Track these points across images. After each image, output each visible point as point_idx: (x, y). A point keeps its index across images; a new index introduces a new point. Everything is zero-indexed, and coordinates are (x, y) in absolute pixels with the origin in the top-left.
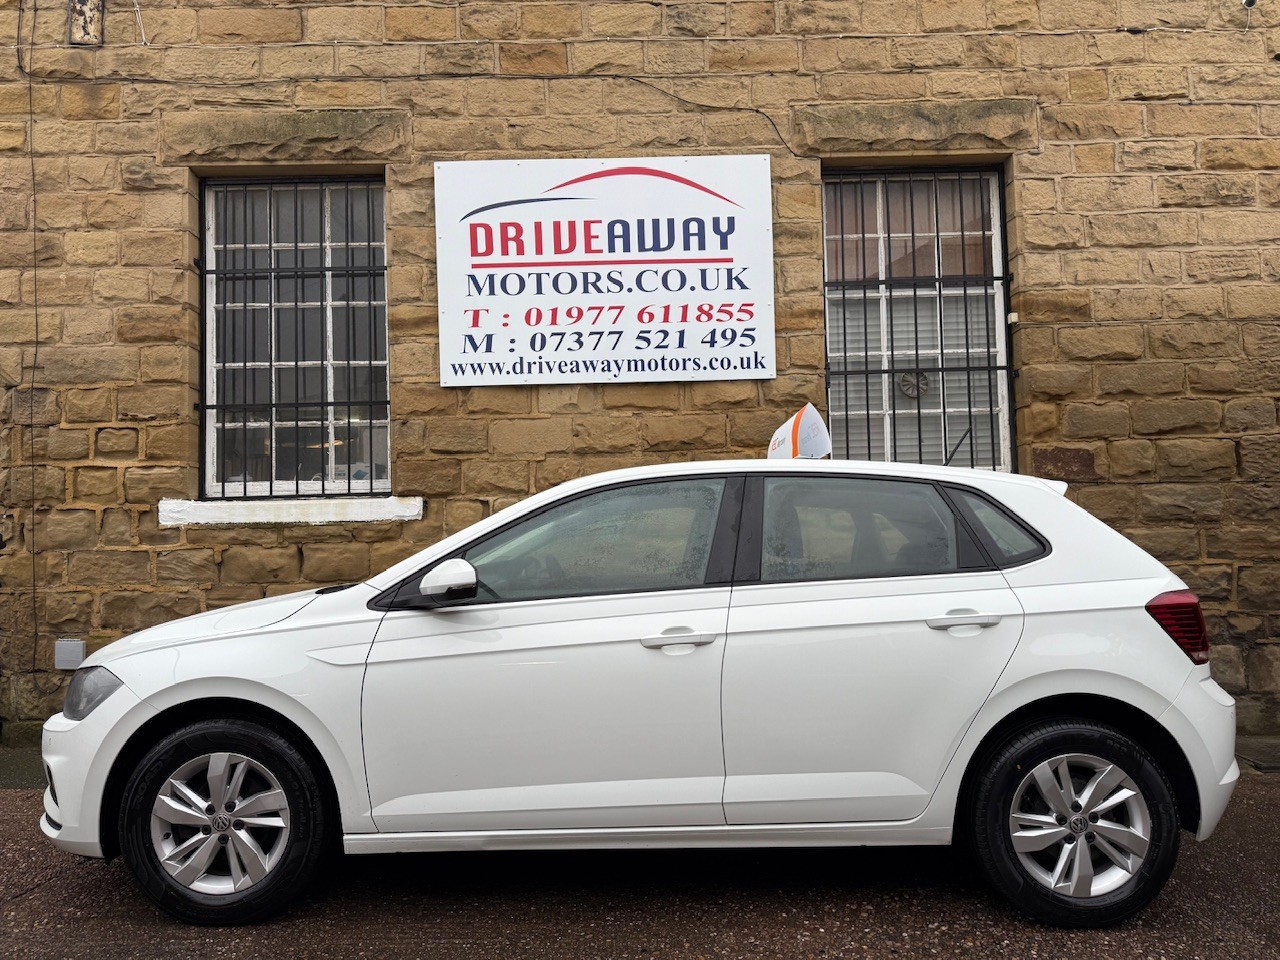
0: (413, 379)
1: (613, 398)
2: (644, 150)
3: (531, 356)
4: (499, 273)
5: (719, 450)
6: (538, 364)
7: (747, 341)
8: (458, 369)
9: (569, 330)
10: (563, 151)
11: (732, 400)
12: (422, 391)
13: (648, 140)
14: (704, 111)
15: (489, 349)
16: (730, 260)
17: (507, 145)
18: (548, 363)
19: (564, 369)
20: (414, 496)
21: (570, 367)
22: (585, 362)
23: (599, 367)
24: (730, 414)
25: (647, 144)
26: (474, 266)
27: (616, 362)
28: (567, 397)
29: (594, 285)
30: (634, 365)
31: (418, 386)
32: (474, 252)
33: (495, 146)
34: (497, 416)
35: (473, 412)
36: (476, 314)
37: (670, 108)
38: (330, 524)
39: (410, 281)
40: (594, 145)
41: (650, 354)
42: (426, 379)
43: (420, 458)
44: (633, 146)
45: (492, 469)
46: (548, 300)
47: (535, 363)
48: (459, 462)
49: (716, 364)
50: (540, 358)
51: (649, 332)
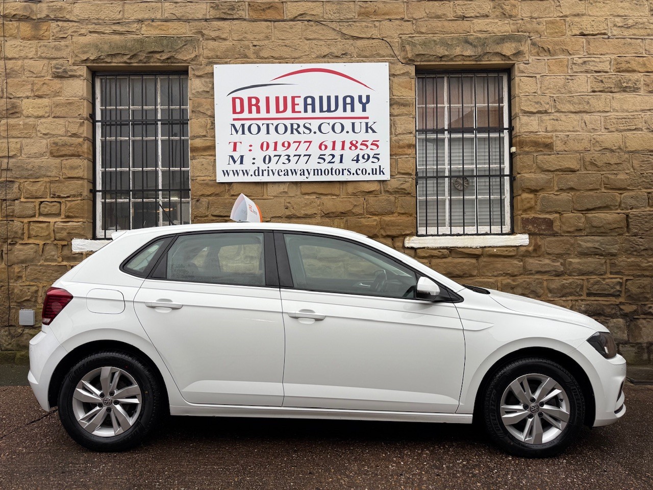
0: (202, 178)
1: (306, 189)
2: (323, 60)
3: (263, 167)
4: (247, 123)
5: (360, 217)
6: (267, 171)
7: (375, 160)
8: (226, 173)
9: (283, 154)
10: (281, 60)
11: (367, 191)
12: (207, 184)
13: (325, 54)
14: (355, 39)
15: (241, 163)
16: (367, 118)
17: (252, 56)
18: (272, 170)
19: (280, 173)
21: (283, 172)
22: (291, 170)
23: (299, 173)
24: (366, 198)
25: (324, 56)
26: (234, 119)
27: (307, 170)
28: (282, 188)
29: (297, 130)
30: (317, 172)
31: (205, 182)
32: (234, 112)
33: (246, 56)
35: (233, 196)
36: (235, 144)
37: (337, 37)
39: (201, 127)
40: (297, 56)
41: (325, 166)
42: (209, 178)
43: (206, 218)
44: (317, 57)
46: (273, 137)
47: (265, 170)
48: (226, 221)
49: (359, 172)
50: (268, 167)
51: (325, 155)
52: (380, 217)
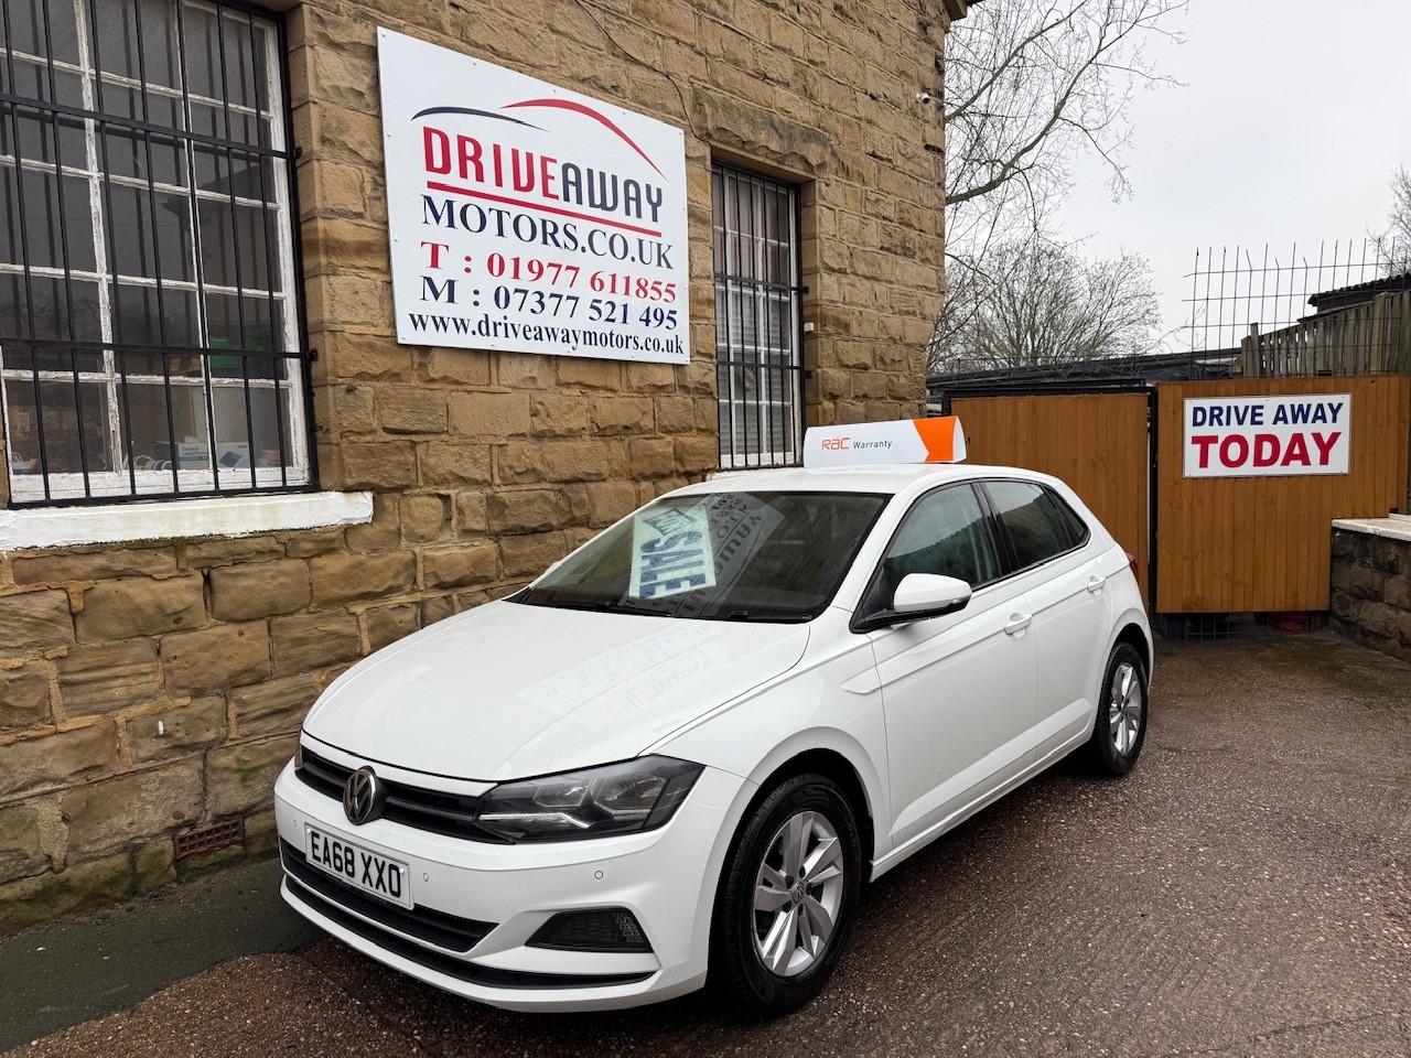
0: (358, 329)
1: (567, 373)
2: (578, 85)
3: (496, 315)
4: (460, 201)
5: (648, 436)
7: (671, 324)
8: (418, 321)
9: (532, 287)
11: (660, 384)
12: (371, 347)
13: (586, 76)
14: (628, 60)
15: (451, 299)
16: (659, 235)
17: (450, 30)
19: (528, 334)
20: (361, 491)
21: (533, 333)
22: (547, 329)
23: (560, 336)
24: (657, 398)
25: (584, 80)
26: (431, 185)
27: (574, 331)
28: (529, 368)
29: (552, 235)
30: (591, 338)
31: (366, 339)
32: (430, 167)
33: (439, 27)
34: (454, 387)
35: (433, 380)
36: (435, 248)
37: (602, 46)
38: (256, 535)
39: (350, 188)
40: (538, 63)
41: (601, 327)
42: (373, 330)
43: (369, 438)
44: (572, 78)
45: (454, 454)
46: (509, 247)
47: (500, 324)
48: (414, 445)
49: (650, 345)
50: (505, 318)
51: (600, 301)
52: (674, 436)
